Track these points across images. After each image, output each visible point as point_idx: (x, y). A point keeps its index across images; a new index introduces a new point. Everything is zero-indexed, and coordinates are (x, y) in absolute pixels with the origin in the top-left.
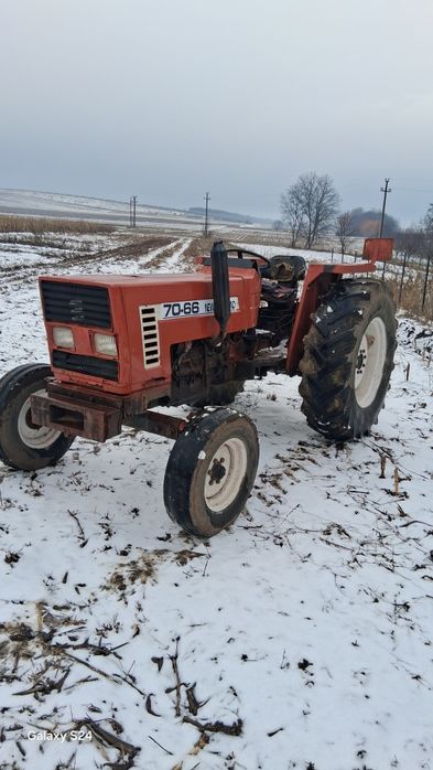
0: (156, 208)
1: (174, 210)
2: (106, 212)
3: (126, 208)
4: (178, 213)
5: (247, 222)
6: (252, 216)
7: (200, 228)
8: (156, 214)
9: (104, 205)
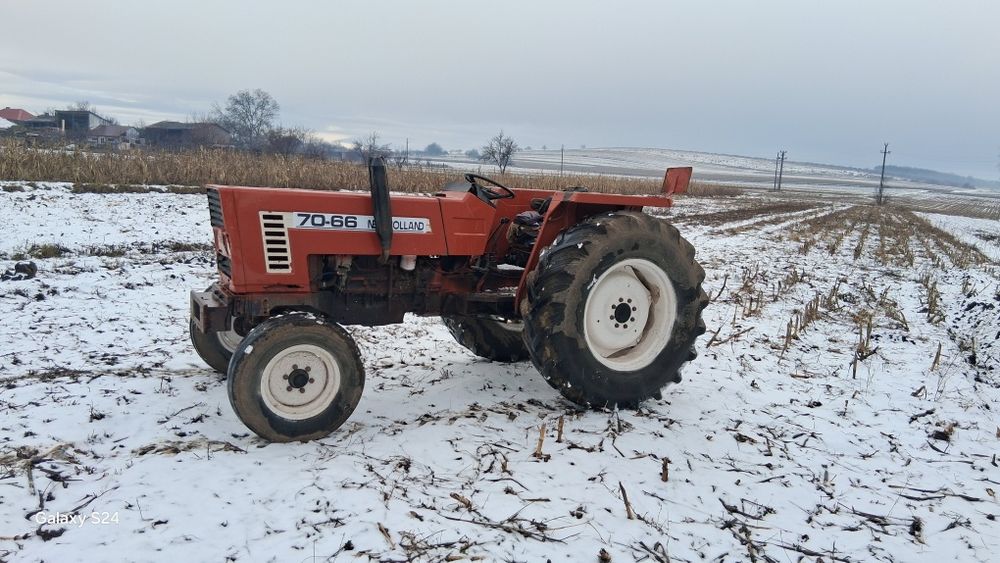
0: (824, 166)
1: (850, 169)
2: (749, 173)
3: (773, 167)
4: (856, 173)
5: (967, 186)
6: (975, 177)
7: (871, 191)
8: (821, 174)
9: (749, 164)
